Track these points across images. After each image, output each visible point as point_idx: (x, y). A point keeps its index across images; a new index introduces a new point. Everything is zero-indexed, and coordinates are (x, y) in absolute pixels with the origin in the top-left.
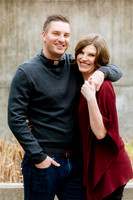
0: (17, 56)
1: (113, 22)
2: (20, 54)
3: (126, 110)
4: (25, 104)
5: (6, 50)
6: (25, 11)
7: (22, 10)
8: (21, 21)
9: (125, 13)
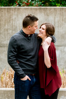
0: (12, 33)
1: (55, 18)
2: (13, 32)
3: (61, 57)
4: (16, 53)
5: (7, 30)
6: (16, 13)
7: (15, 12)
8: (14, 17)
9: (60, 14)
